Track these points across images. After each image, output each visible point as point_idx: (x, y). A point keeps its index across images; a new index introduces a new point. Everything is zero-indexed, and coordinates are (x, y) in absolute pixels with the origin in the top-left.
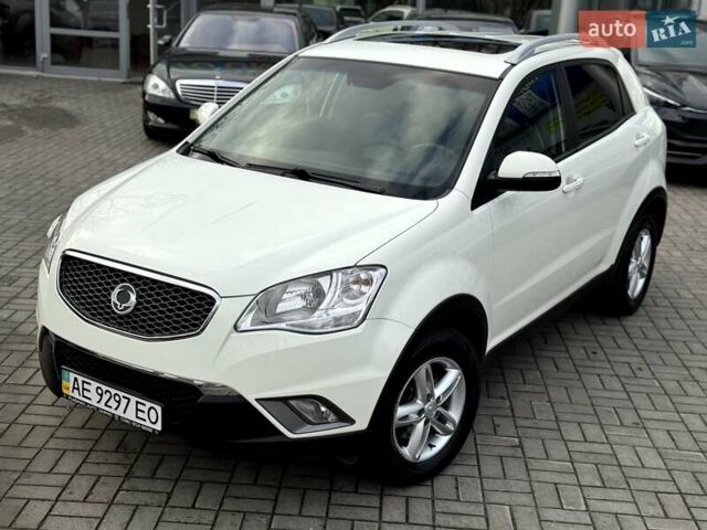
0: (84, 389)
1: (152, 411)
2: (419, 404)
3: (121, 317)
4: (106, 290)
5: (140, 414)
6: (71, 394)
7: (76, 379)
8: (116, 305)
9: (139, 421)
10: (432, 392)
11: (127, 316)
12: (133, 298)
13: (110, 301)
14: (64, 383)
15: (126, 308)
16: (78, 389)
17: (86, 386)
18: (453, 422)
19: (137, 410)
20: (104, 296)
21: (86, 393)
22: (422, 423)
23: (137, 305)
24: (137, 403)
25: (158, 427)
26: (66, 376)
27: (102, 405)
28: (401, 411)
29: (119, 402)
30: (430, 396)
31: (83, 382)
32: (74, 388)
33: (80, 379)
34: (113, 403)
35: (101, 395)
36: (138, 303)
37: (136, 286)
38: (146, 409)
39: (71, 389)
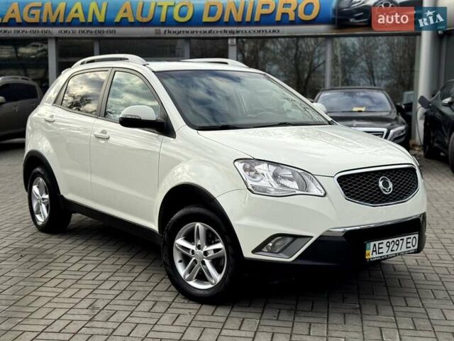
0: (379, 248)
1: (414, 239)
5: (409, 245)
6: (371, 257)
7: (375, 245)
9: (408, 249)
14: (367, 252)
16: (376, 251)
17: (381, 246)
19: (407, 243)
21: (380, 251)
24: (407, 239)
25: (416, 247)
26: (368, 247)
27: (389, 253)
29: (398, 245)
31: (379, 244)
32: (373, 251)
33: (377, 243)
34: (396, 247)
35: (389, 247)
38: (411, 240)
39: (371, 254)
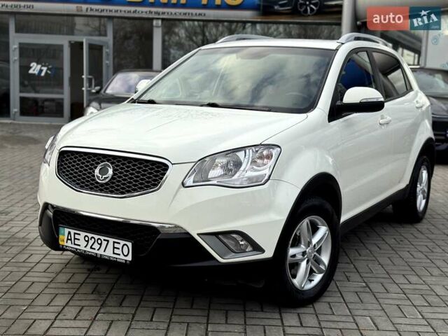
0: (75, 239)
1: (125, 247)
2: (303, 247)
3: (102, 185)
4: (91, 169)
5: (116, 251)
6: (65, 244)
7: (69, 233)
8: (98, 177)
9: (115, 256)
10: (311, 240)
11: (106, 184)
12: (111, 172)
13: (94, 176)
14: (61, 237)
15: (106, 178)
16: (71, 240)
17: (77, 236)
18: (324, 264)
19: (114, 248)
20: (90, 173)
21: (77, 242)
22: (305, 262)
23: (112, 176)
24: (114, 242)
25: (129, 258)
26: (62, 232)
27: (88, 249)
28: (292, 251)
29: (101, 244)
30: (310, 243)
31: (75, 234)
32: (68, 239)
33: (73, 232)
35: (88, 241)
36: (114, 174)
37: (112, 163)
38: (120, 246)
39: (65, 240)
